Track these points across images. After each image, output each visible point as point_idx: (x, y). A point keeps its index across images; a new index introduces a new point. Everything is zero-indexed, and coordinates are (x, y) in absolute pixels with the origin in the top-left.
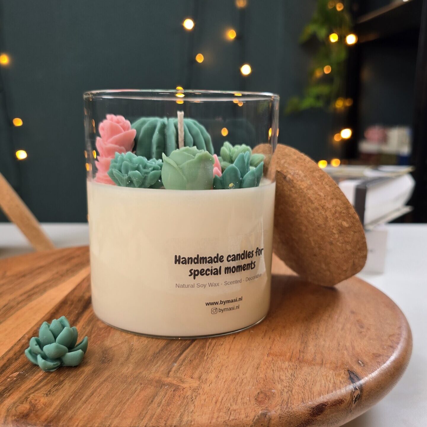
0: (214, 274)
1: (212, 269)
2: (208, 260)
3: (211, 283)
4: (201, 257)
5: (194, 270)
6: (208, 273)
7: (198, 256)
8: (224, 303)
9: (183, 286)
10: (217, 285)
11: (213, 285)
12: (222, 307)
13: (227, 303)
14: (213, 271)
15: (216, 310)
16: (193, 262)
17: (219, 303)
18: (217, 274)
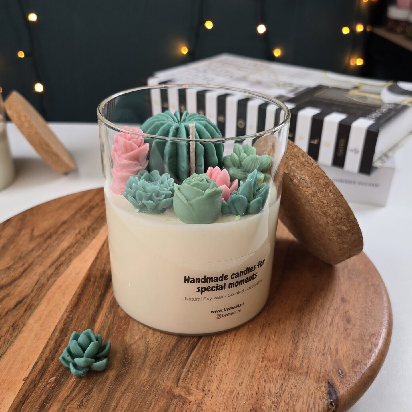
0: (219, 289)
1: (217, 286)
2: (214, 279)
3: (216, 297)
4: (207, 278)
5: (202, 287)
6: (213, 290)
7: (205, 276)
8: (227, 310)
9: (192, 299)
10: (221, 297)
11: (218, 297)
12: (225, 313)
13: (230, 309)
14: (218, 288)
15: (220, 316)
16: (201, 282)
17: (223, 310)
18: (222, 289)
